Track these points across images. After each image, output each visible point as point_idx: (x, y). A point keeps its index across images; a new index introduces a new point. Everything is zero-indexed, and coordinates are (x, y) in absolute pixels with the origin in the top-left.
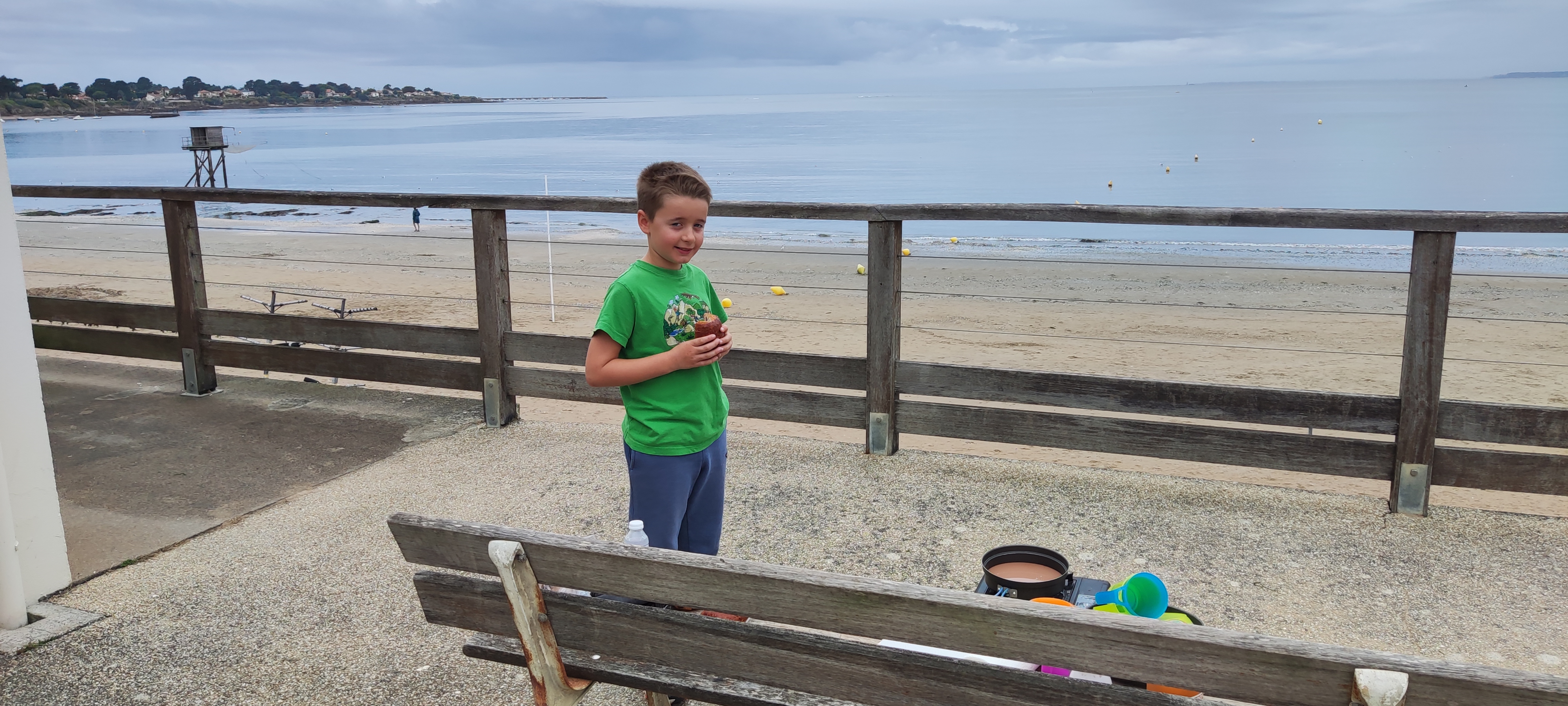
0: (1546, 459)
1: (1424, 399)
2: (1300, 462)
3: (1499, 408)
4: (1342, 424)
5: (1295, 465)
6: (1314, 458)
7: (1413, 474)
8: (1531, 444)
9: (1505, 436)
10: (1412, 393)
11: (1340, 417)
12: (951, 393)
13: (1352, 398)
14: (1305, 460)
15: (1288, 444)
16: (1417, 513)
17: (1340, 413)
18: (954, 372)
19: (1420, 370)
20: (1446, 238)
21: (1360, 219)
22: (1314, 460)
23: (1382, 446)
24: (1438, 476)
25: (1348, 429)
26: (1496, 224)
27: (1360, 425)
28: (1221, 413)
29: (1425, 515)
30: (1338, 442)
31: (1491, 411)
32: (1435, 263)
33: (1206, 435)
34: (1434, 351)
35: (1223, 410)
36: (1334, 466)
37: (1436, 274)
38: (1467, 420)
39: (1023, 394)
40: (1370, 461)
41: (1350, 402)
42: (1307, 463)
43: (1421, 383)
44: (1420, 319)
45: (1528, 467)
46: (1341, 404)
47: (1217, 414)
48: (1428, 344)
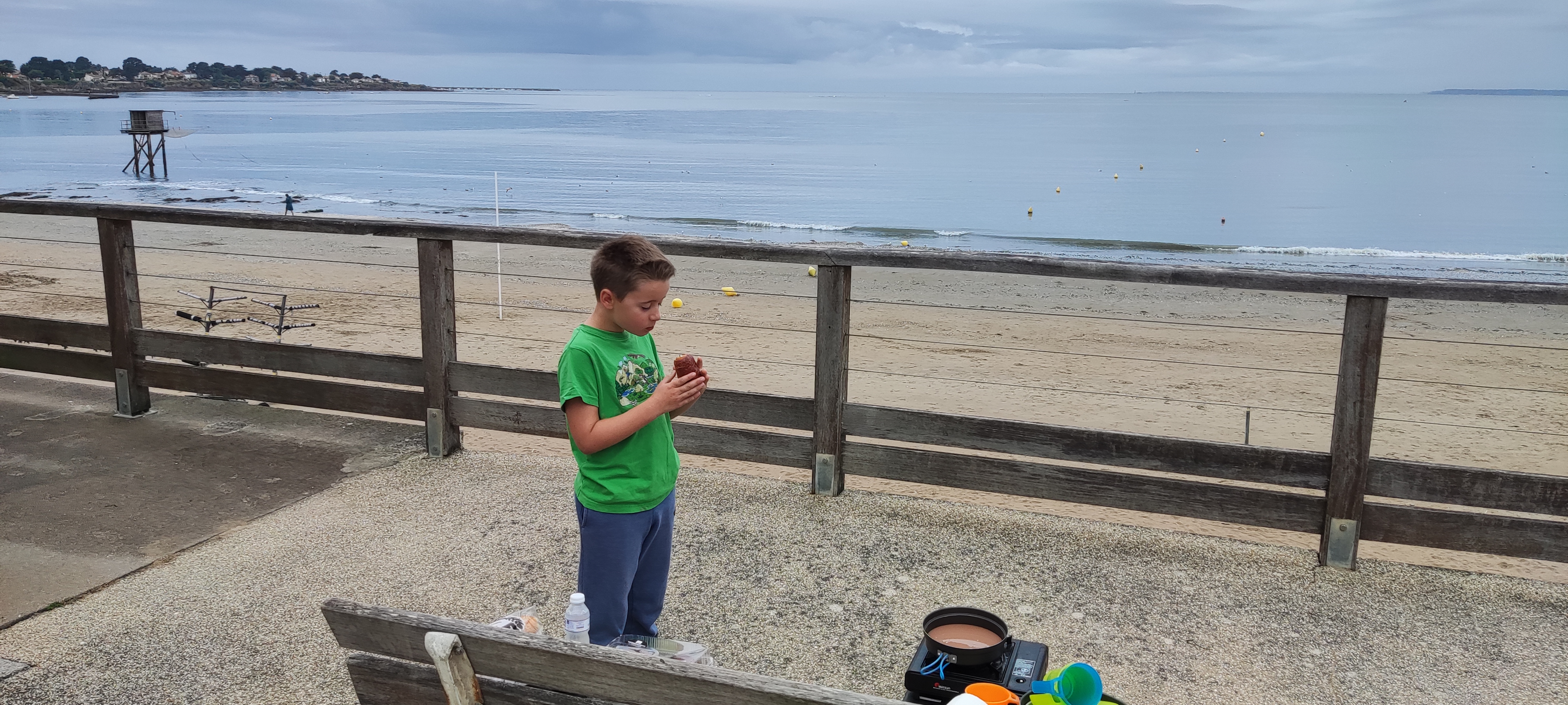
0: (1470, 517)
1: (1354, 457)
2: (1233, 513)
3: (1426, 468)
4: (1275, 478)
5: (1229, 516)
6: (1247, 510)
7: (1342, 528)
8: (1456, 503)
9: (1431, 494)
10: (1343, 451)
11: (1272, 471)
12: (897, 435)
13: (1284, 453)
14: (1240, 512)
15: (1222, 496)
16: (1346, 567)
17: (1273, 467)
18: (900, 416)
19: (1351, 429)
20: (1378, 303)
21: (1296, 281)
22: (1247, 512)
23: (1313, 501)
24: (1367, 532)
25: (1281, 484)
26: (1428, 291)
27: (1291, 479)
28: (1159, 463)
29: (1353, 570)
30: (1270, 495)
31: (1418, 470)
32: (1367, 326)
33: (1144, 484)
34: (1365, 411)
35: (1161, 461)
36: (1266, 518)
37: (1368, 336)
38: (1395, 478)
39: (968, 439)
40: (1301, 515)
41: (1283, 457)
42: (1240, 514)
43: (1351, 442)
44: (1351, 380)
45: (1453, 525)
46: (1274, 459)
47: (1155, 464)
48: (1358, 404)
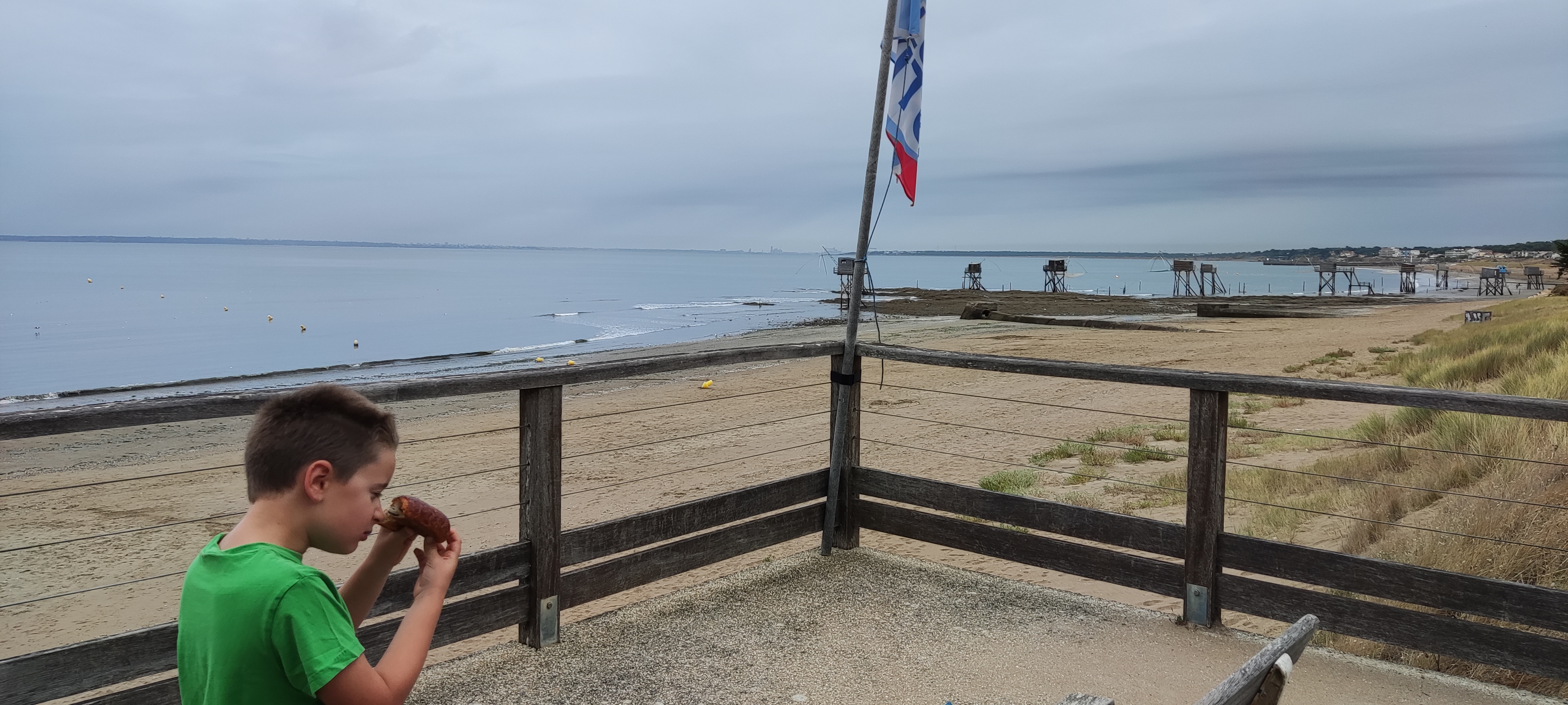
1: (551, 537)
7: (549, 606)
9: (598, 551)
11: (488, 574)
16: (554, 641)
20: (556, 391)
25: (496, 583)
27: (504, 576)
29: (559, 642)
30: (489, 598)
31: (587, 534)
32: (551, 414)
33: (378, 634)
34: (556, 492)
35: (392, 601)
36: (487, 624)
37: (552, 423)
38: (573, 547)
40: (513, 608)
42: (467, 629)
43: (549, 523)
